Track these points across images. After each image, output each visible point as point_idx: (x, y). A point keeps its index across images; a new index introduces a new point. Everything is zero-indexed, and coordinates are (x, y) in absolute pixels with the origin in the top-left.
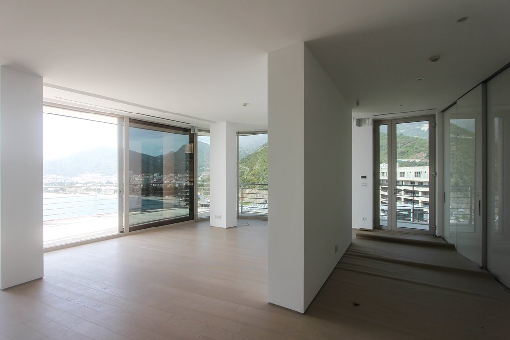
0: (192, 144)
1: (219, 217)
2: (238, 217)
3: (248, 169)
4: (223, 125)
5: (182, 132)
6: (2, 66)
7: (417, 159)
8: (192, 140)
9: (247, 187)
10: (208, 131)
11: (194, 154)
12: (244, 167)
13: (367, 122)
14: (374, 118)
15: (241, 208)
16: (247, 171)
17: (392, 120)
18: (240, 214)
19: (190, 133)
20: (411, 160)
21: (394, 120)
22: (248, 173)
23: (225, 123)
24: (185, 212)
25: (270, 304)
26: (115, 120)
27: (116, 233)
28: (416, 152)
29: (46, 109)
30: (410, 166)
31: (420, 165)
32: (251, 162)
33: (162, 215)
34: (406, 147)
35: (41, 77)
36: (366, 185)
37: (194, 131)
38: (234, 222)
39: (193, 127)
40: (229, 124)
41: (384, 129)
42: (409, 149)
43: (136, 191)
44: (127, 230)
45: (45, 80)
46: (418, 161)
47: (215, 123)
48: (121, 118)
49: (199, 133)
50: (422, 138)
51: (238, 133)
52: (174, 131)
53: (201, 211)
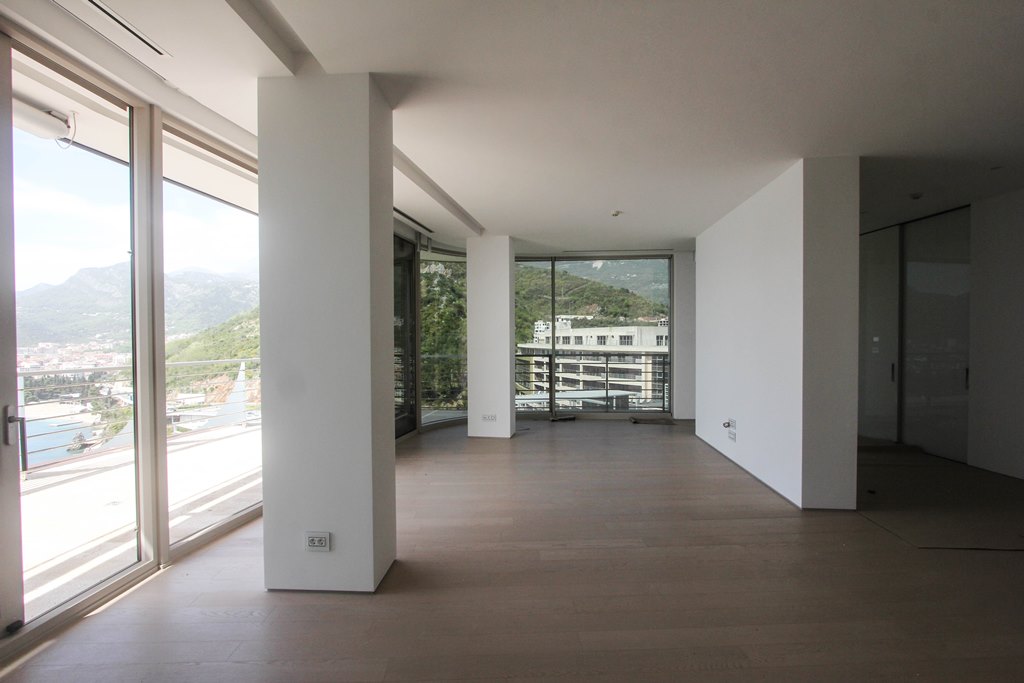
1: (493, 418)
7: (588, 314)
20: (580, 317)
28: (587, 304)
30: (579, 327)
31: (592, 326)
34: (572, 294)
42: (576, 298)
46: (590, 318)
50: (593, 280)
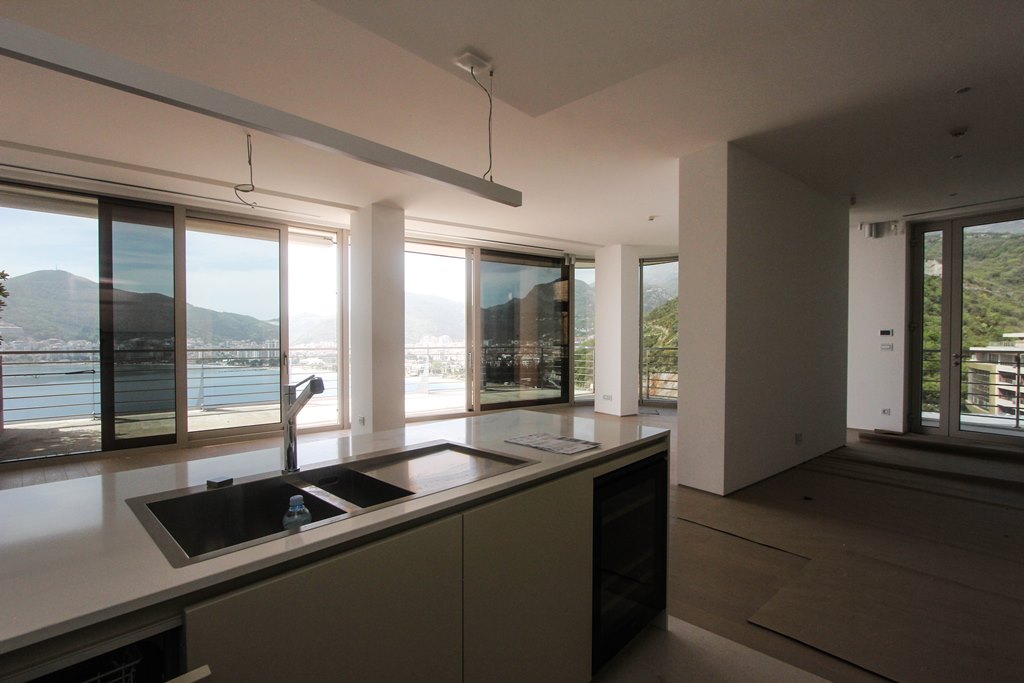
0: (566, 282)
1: (609, 398)
2: (641, 403)
3: (666, 331)
4: (617, 250)
5: (550, 264)
6: (374, 204)
8: (567, 275)
9: (663, 368)
10: (593, 260)
11: (568, 302)
12: (657, 327)
13: (893, 227)
14: (909, 219)
15: (648, 391)
16: (664, 334)
17: (952, 221)
18: (645, 398)
19: (563, 264)
21: (957, 219)
22: (667, 340)
23: (620, 246)
24: (555, 393)
25: (680, 485)
26: (462, 253)
27: (463, 409)
29: (408, 246)
32: (673, 317)
33: (518, 396)
35: (403, 210)
36: (892, 347)
37: (570, 260)
38: (635, 409)
39: (568, 255)
40: (627, 247)
41: (934, 240)
43: (453, 371)
44: (477, 409)
45: (407, 213)
47: (603, 246)
48: (470, 249)
49: (577, 264)
51: (642, 261)
52: (537, 263)
53: (579, 393)
